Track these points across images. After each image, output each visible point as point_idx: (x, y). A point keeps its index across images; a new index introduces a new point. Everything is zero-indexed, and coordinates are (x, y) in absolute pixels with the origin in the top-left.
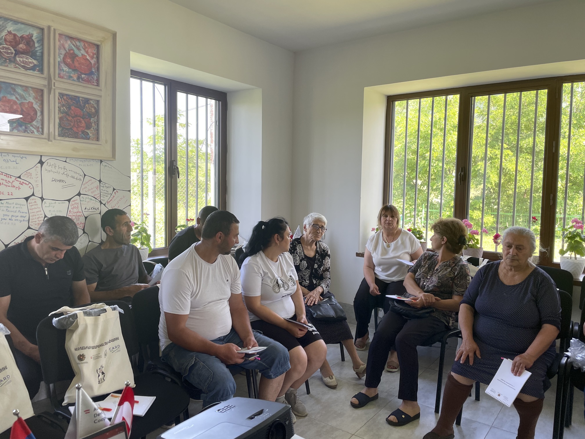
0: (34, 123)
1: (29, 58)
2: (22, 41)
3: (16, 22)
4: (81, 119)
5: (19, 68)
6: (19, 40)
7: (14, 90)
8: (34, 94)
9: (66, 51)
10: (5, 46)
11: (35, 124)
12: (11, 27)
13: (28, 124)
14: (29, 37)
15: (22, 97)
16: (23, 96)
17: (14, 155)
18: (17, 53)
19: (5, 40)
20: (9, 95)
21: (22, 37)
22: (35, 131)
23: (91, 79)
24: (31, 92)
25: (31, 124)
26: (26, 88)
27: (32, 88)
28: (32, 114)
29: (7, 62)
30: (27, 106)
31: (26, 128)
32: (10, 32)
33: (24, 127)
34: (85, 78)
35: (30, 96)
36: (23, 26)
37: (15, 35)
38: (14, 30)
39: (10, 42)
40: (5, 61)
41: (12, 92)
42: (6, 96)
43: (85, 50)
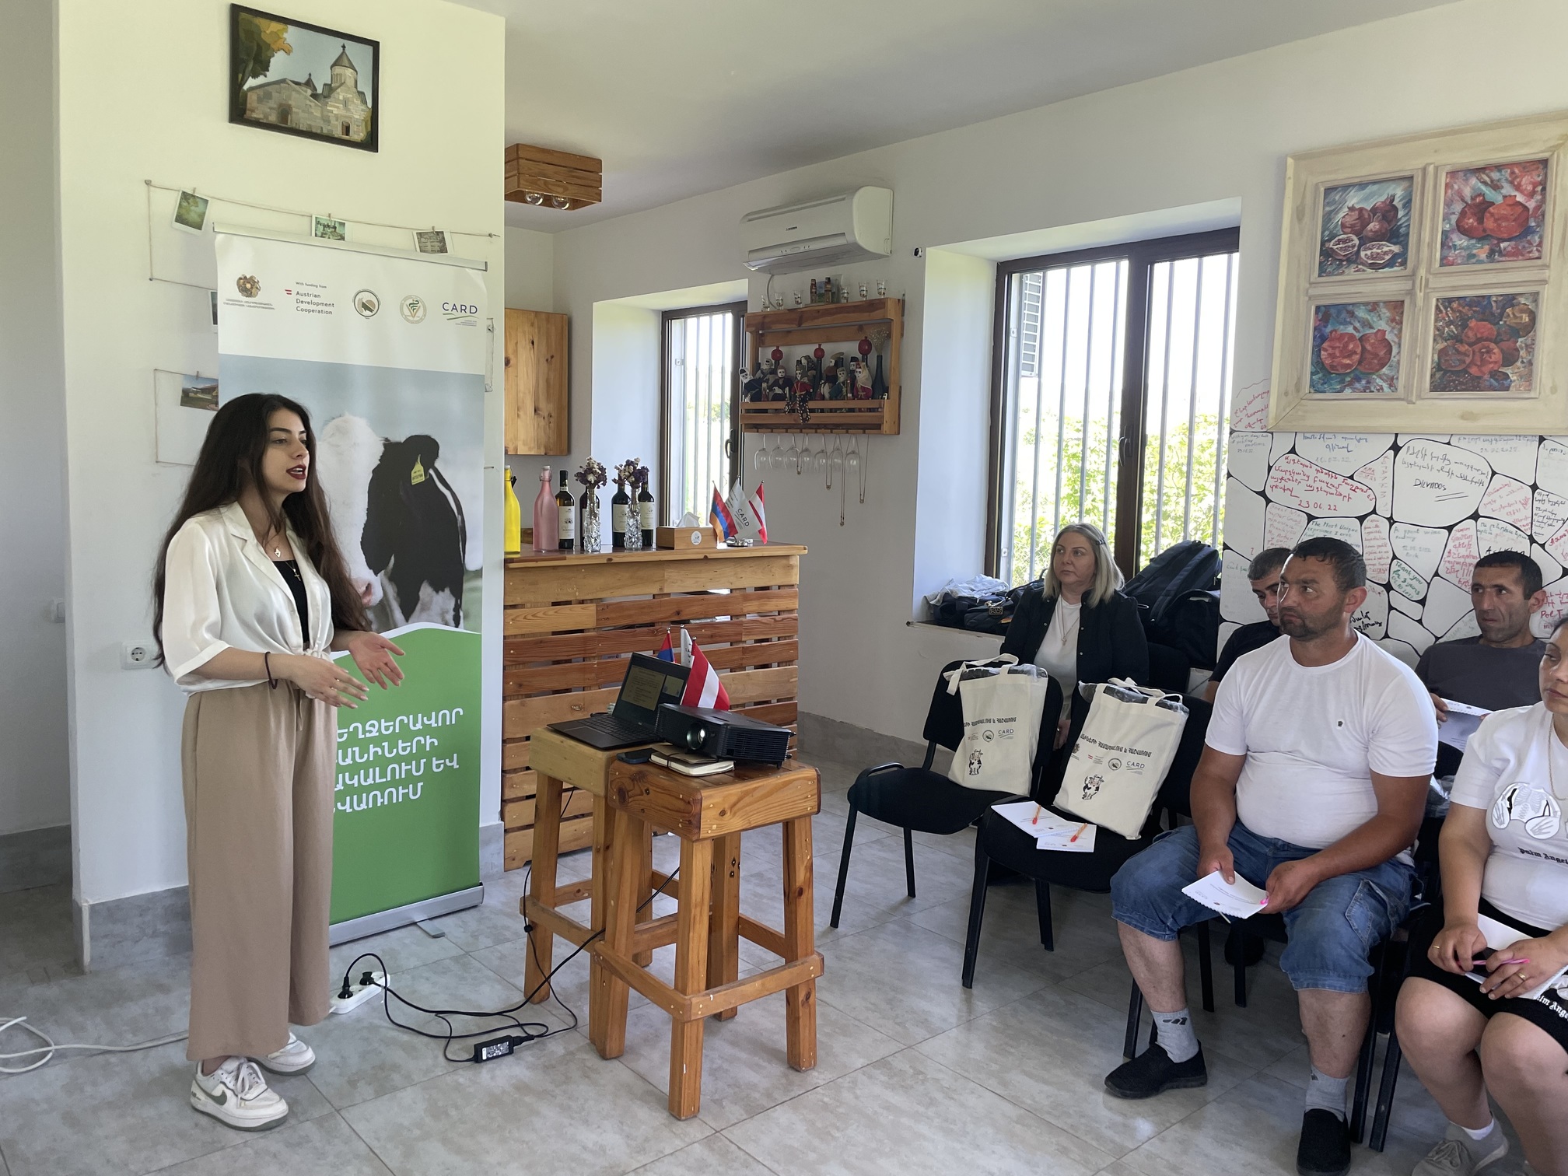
0: (1385, 370)
1: (1384, 245)
2: (1374, 215)
3: (1362, 186)
4: (1493, 345)
5: (1364, 271)
6: (1369, 215)
7: (1352, 314)
8: (1388, 314)
9: (1466, 203)
10: (1340, 237)
11: (1387, 372)
12: (1354, 199)
13: (1373, 374)
14: (1388, 203)
15: (1367, 324)
16: (1367, 320)
17: (1345, 436)
18: (1363, 241)
19: (1343, 226)
20: (1342, 327)
21: (1374, 210)
22: (1385, 386)
23: (1524, 247)
24: (1384, 310)
25: (1377, 374)
26: (1373, 307)
27: (1385, 302)
28: (1382, 353)
29: (1342, 266)
30: (1373, 341)
31: (1368, 382)
32: (1352, 209)
33: (1364, 382)
34: (1510, 249)
35: (1381, 319)
36: (1375, 187)
37: (1361, 210)
38: (1358, 203)
39: (1352, 226)
40: (1340, 266)
41: (1348, 320)
42: (1336, 328)
43: (1511, 183)
